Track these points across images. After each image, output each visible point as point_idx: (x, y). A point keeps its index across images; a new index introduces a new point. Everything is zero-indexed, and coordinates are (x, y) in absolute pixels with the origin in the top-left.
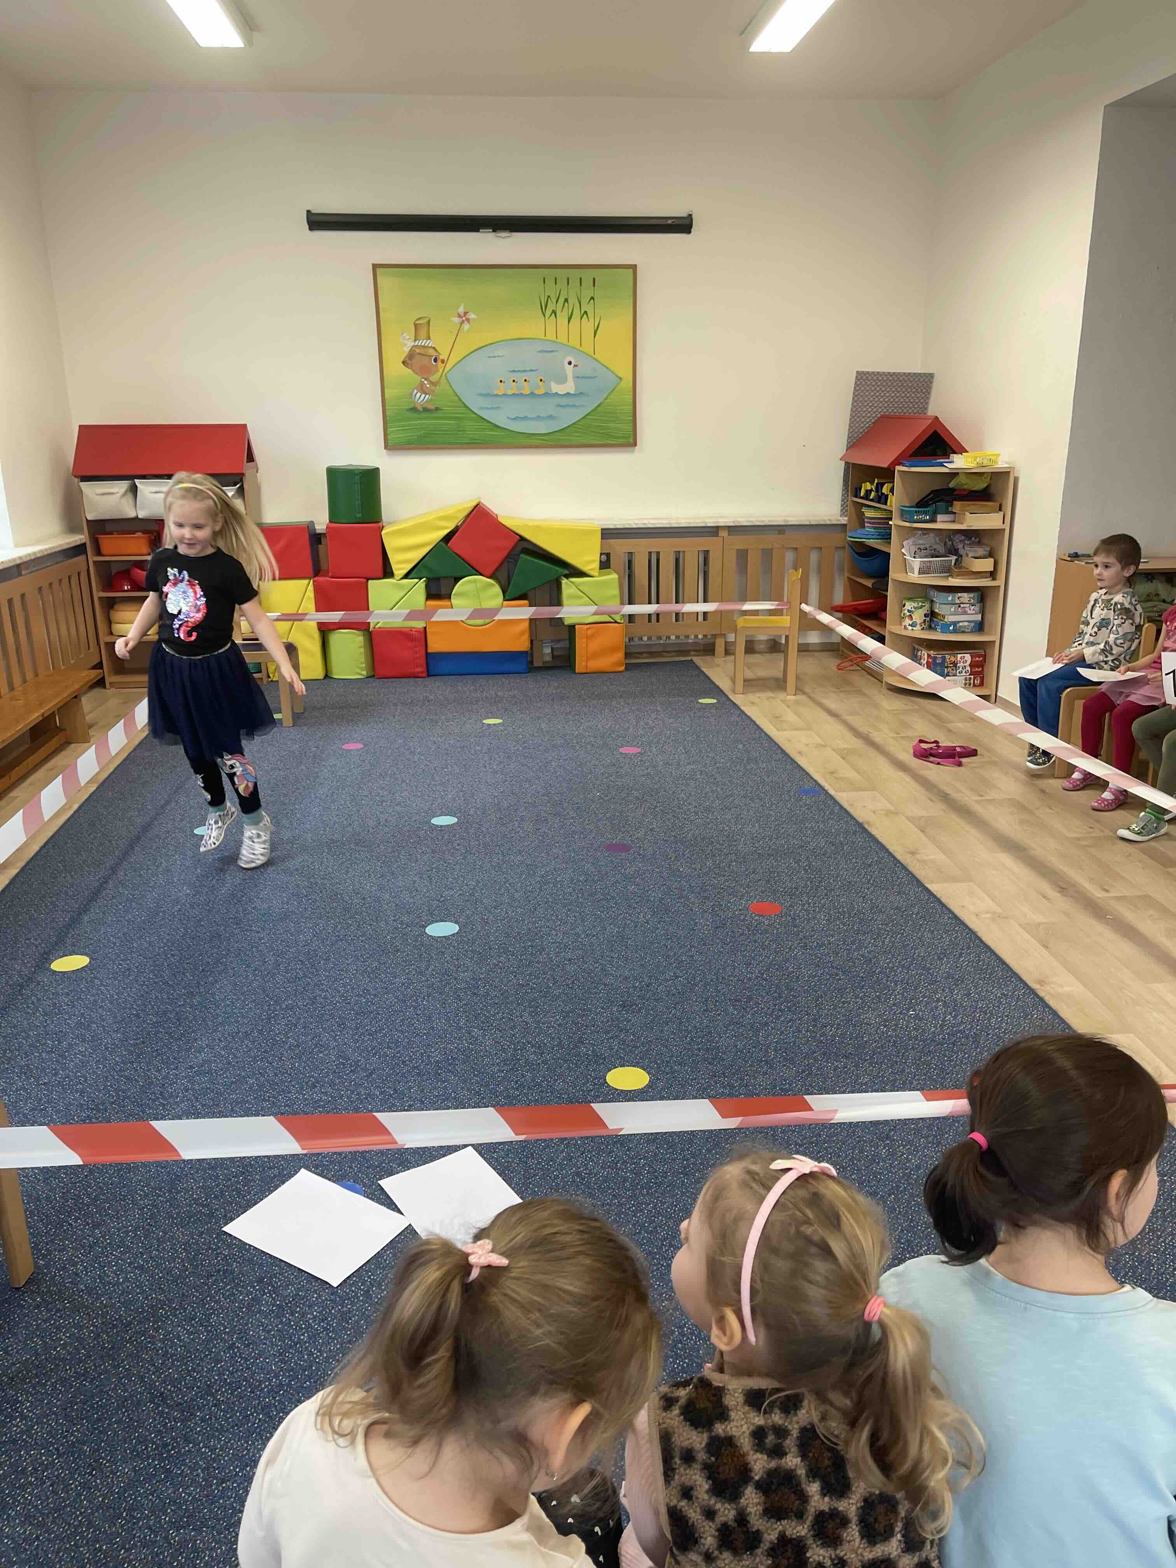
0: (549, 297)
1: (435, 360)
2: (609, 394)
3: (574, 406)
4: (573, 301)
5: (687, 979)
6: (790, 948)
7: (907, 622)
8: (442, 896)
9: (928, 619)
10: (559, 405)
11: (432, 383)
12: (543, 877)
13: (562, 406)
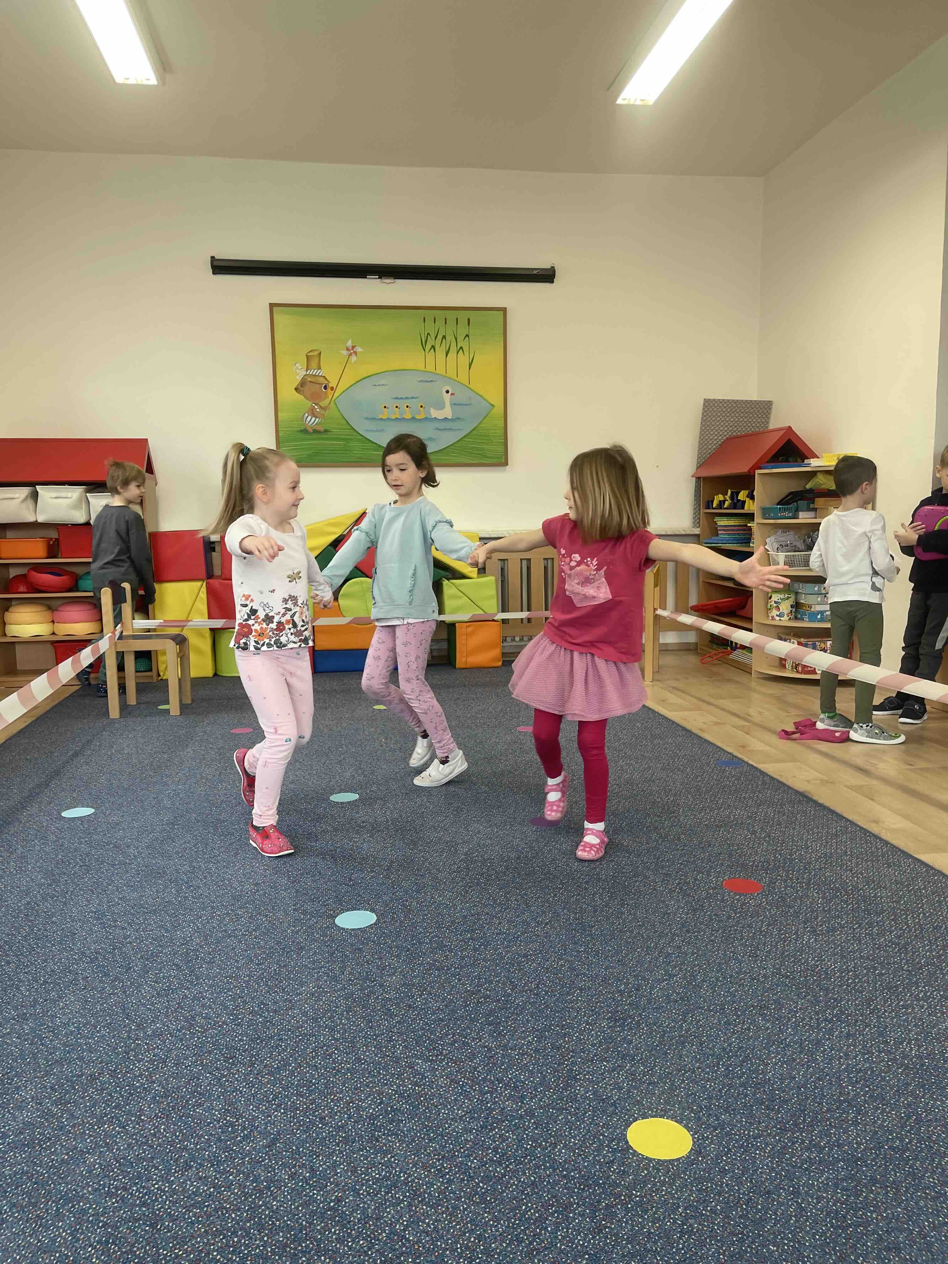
0: (428, 334)
1: (325, 388)
2: (483, 420)
3: (451, 429)
4: (450, 338)
5: (685, 978)
6: (796, 933)
7: (775, 613)
8: (350, 880)
9: (794, 610)
10: (437, 429)
11: (321, 407)
12: (466, 854)
13: (440, 430)
